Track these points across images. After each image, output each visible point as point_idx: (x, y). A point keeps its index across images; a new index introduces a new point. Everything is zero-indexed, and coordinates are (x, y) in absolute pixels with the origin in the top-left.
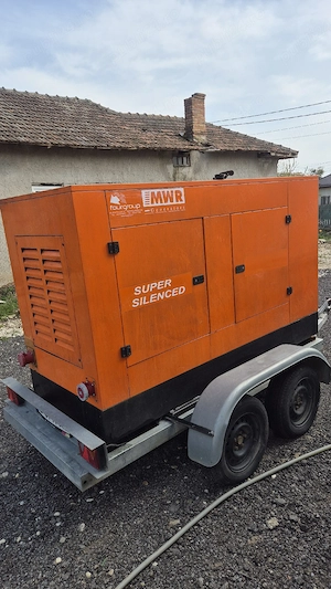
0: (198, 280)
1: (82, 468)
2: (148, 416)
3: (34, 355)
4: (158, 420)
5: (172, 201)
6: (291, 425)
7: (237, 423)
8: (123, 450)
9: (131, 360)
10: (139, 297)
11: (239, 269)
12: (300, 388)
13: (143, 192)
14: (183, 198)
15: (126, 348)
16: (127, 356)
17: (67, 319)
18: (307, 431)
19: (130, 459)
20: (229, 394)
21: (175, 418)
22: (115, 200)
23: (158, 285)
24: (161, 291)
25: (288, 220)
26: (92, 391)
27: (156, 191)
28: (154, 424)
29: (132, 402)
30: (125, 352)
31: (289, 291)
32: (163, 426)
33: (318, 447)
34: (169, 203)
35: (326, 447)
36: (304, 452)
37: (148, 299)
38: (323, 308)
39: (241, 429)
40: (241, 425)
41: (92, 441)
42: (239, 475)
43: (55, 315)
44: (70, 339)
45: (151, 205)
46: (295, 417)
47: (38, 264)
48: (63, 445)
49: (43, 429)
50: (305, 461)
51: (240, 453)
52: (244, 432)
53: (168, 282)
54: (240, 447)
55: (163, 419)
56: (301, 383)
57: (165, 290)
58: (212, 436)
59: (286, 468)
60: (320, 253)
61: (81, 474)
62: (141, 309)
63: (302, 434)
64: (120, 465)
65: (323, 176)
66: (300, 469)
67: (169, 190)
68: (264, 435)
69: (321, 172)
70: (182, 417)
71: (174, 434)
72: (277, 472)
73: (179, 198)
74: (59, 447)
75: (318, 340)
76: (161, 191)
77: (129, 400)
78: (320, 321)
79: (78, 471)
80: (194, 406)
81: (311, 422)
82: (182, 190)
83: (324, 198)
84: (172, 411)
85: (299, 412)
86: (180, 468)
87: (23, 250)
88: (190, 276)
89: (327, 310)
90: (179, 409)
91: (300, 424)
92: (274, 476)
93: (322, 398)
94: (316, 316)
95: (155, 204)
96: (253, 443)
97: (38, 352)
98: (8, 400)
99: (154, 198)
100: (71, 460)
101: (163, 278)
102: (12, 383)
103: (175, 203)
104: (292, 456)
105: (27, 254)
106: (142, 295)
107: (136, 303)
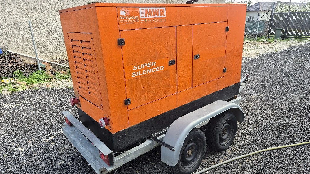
0: (172, 63)
1: (100, 164)
2: (140, 137)
3: (79, 100)
4: (145, 139)
5: (158, 15)
6: (219, 144)
7: (189, 143)
8: (124, 155)
9: (130, 106)
10: (136, 71)
11: (196, 57)
12: (226, 124)
13: (141, 9)
14: (165, 13)
15: (127, 100)
16: (128, 104)
17: (94, 81)
18: (228, 148)
19: (128, 160)
20: (185, 127)
21: (155, 138)
22: (123, 13)
23: (148, 65)
24: (149, 68)
25: (227, 29)
26: (107, 123)
27: (148, 9)
28: (143, 141)
29: (130, 130)
30: (127, 102)
31: (224, 70)
32: (148, 142)
33: (233, 157)
34: (156, 16)
35: (237, 158)
36: (225, 159)
37: (141, 73)
38: (243, 80)
39: (191, 146)
40: (191, 144)
41: (106, 150)
42: (189, 171)
43: (89, 79)
44: (96, 93)
45: (145, 17)
46: (222, 140)
47: (79, 49)
48: (92, 150)
49: (82, 140)
50: (225, 165)
51: (189, 159)
52: (192, 148)
53: (154, 63)
54: (190, 156)
55: (148, 138)
56: (227, 122)
57: (151, 68)
58: (173, 150)
59: (215, 168)
60: (244, 48)
61: (100, 168)
62: (137, 78)
63: (225, 149)
64: (122, 163)
65: (251, 5)
66: (222, 169)
67: (157, 8)
68: (203, 150)
69: (250, 2)
70: (158, 138)
71: (153, 147)
72: (210, 170)
73: (162, 13)
74: (90, 151)
75: (239, 98)
76: (151, 8)
77: (129, 128)
78: (241, 87)
79: (98, 166)
80: (165, 132)
81: (230, 143)
82: (164, 9)
83: (250, 18)
84: (153, 135)
85: (224, 137)
86: (157, 164)
87: (72, 40)
88: (167, 60)
89: (245, 81)
90: (157, 133)
91: (224, 144)
92: (207, 172)
93: (238, 129)
94: (238, 85)
95: (148, 17)
96: (197, 154)
97: (81, 98)
98: (65, 123)
99: (147, 13)
100: (95, 159)
101: (151, 61)
102: (67, 114)
103: (159, 16)
104: (218, 161)
105: (74, 43)
106: (138, 70)
107: (134, 75)
